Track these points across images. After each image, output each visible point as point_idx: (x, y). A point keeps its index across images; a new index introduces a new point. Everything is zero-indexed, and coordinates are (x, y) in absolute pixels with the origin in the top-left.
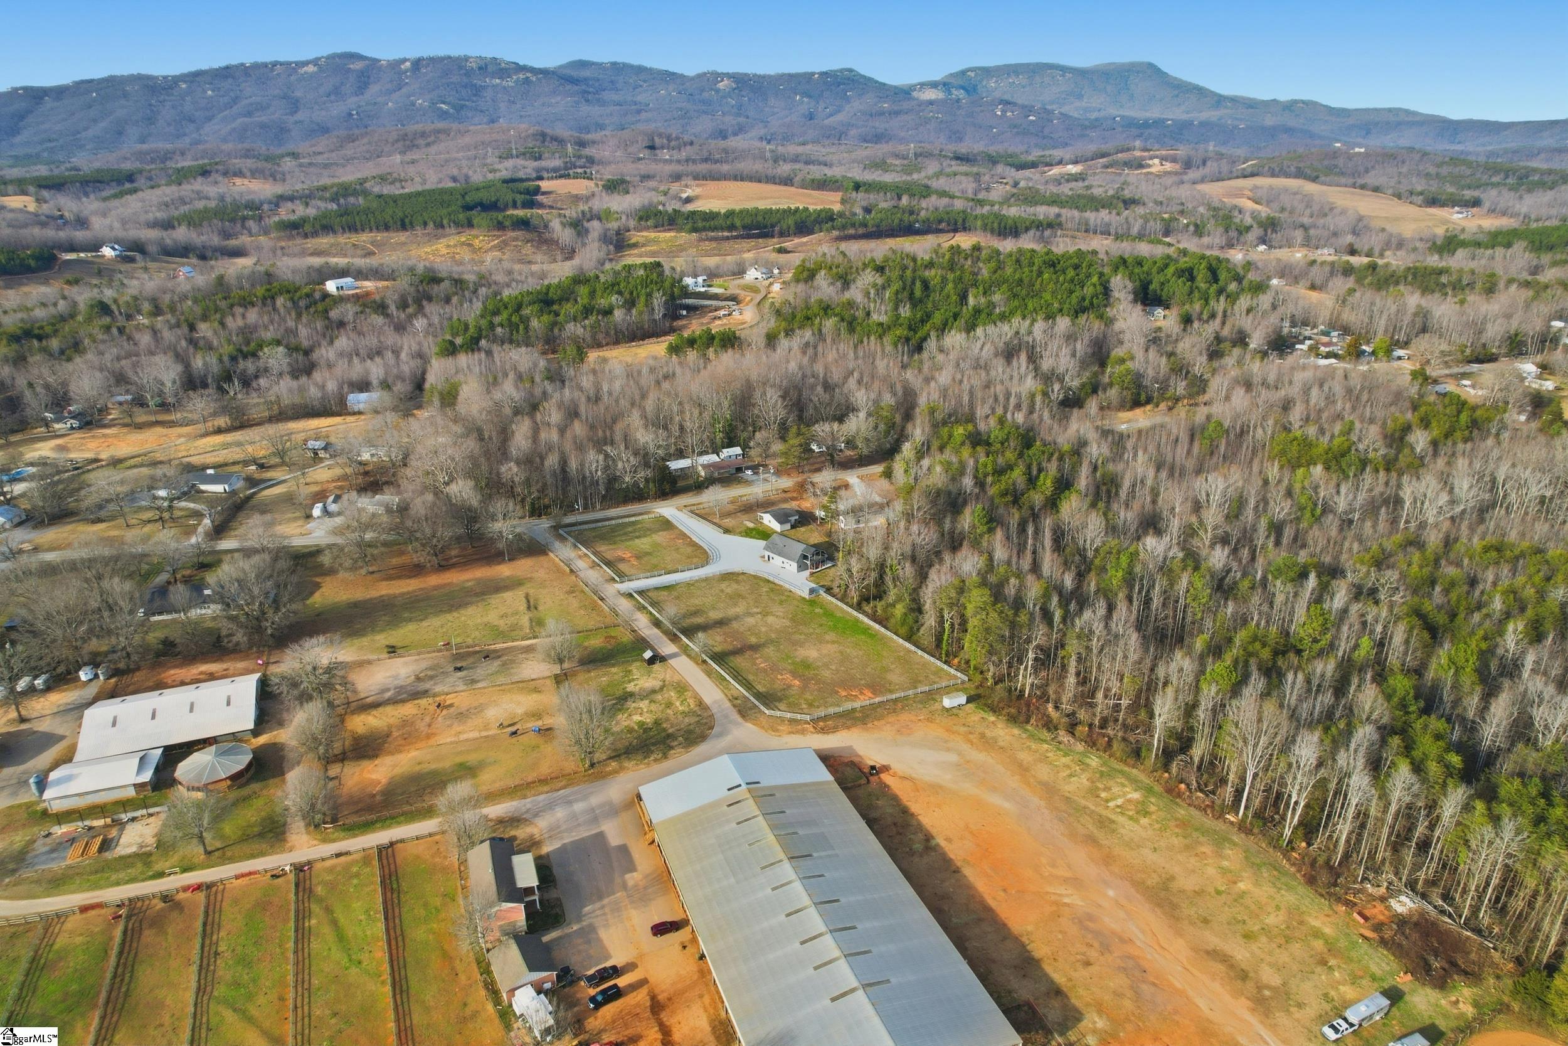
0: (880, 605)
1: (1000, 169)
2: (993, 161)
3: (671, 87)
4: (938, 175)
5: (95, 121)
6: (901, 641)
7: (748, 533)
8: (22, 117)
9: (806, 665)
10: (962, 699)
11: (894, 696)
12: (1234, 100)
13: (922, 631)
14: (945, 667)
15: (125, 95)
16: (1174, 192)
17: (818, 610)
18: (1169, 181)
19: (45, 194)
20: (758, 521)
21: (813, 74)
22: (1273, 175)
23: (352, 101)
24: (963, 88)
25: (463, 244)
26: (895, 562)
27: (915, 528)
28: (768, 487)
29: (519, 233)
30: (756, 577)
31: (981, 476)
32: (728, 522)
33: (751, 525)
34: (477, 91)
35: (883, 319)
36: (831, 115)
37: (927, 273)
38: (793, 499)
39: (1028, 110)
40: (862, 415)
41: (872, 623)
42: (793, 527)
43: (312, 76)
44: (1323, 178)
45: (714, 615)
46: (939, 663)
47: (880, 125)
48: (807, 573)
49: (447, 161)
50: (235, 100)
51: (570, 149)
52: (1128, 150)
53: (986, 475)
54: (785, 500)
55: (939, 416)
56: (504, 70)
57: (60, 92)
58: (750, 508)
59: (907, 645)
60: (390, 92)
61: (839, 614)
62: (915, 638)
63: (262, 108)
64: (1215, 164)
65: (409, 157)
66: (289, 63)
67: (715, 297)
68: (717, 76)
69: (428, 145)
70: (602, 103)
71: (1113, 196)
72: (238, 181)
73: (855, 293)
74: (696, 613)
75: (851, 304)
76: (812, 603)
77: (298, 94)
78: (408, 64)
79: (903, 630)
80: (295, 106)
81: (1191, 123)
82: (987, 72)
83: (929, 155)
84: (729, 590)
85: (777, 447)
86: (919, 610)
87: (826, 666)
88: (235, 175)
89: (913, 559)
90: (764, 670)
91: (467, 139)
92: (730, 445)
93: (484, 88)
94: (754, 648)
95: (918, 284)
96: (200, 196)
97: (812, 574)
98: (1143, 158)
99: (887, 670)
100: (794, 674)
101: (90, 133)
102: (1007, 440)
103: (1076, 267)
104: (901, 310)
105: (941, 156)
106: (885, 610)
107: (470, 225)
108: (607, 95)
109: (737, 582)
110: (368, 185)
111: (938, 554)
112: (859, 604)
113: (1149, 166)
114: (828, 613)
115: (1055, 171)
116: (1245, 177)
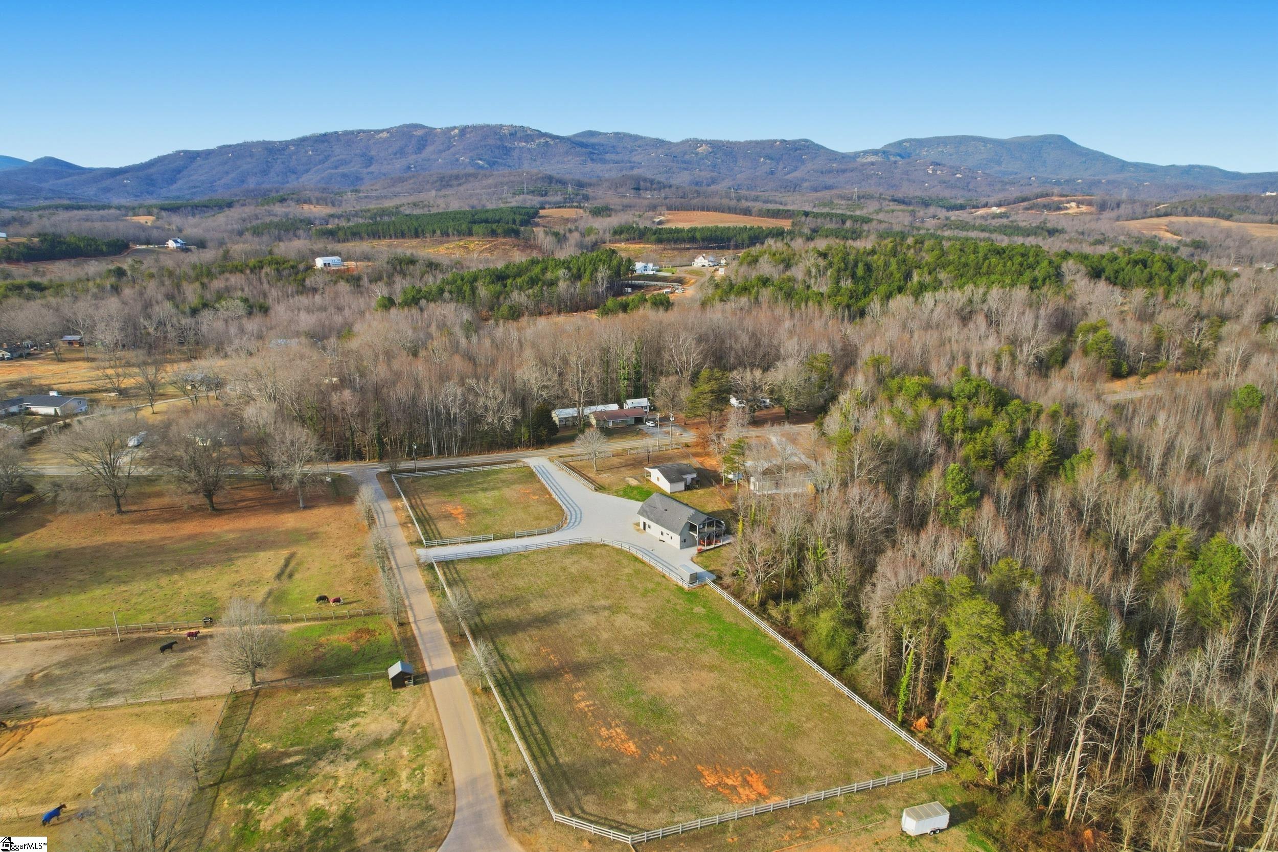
0: (795, 610)
1: (932, 210)
2: (926, 204)
3: (660, 151)
4: (878, 212)
5: (227, 173)
6: (825, 674)
7: (628, 493)
8: (179, 172)
9: (657, 710)
10: (943, 820)
11: (805, 798)
12: (1136, 165)
13: (862, 660)
14: (903, 734)
15: (251, 156)
16: (1093, 225)
17: (698, 610)
18: (1088, 218)
19: (164, 213)
20: (646, 478)
21: (775, 141)
22: (1186, 215)
23: (412, 158)
24: (900, 155)
25: (461, 247)
26: (820, 543)
27: (854, 492)
28: (666, 440)
29: (509, 239)
30: (620, 551)
31: (947, 431)
32: (605, 478)
33: (633, 482)
34: (507, 151)
35: (824, 289)
36: (789, 173)
37: (870, 258)
38: (696, 455)
39: (955, 169)
40: (791, 363)
41: (779, 638)
42: (688, 488)
43: (385, 140)
44: (1237, 216)
45: (539, 607)
46: (891, 725)
47: (829, 180)
48: (694, 551)
49: (471, 195)
50: (327, 158)
51: (570, 189)
52: (1047, 195)
53: (954, 431)
54: (686, 456)
55: (885, 369)
56: (527, 135)
57: (208, 154)
58: (639, 463)
59: (836, 682)
60: (440, 152)
61: (729, 618)
62: (848, 671)
63: (344, 163)
64: (1130, 206)
65: (443, 192)
66: (369, 131)
67: (664, 279)
68: (697, 143)
69: (460, 185)
70: (604, 161)
71: (1038, 227)
72: (306, 207)
73: (798, 272)
74: (513, 602)
75: (791, 280)
76: (691, 596)
77: (373, 153)
78: (457, 131)
79: (831, 656)
80: (369, 161)
81: (1100, 182)
82: (920, 143)
83: (871, 197)
84: (573, 570)
85: (685, 394)
86: (858, 622)
87: (692, 714)
88: (305, 202)
89: (851, 539)
90: (582, 716)
91: (490, 181)
92: (637, 396)
93: (514, 149)
94: (581, 670)
95: (861, 265)
96: (270, 214)
97: (701, 552)
98: (1062, 202)
99: (796, 732)
100: (631, 726)
101: (223, 181)
102: (976, 394)
103: (1023, 255)
104: (842, 284)
105: (880, 198)
106: (802, 616)
107: (470, 234)
108: (608, 157)
109: (591, 557)
110: (402, 209)
111: (889, 533)
112: (763, 604)
113: (1067, 208)
114: (714, 616)
115: (981, 212)
116: (1159, 216)
